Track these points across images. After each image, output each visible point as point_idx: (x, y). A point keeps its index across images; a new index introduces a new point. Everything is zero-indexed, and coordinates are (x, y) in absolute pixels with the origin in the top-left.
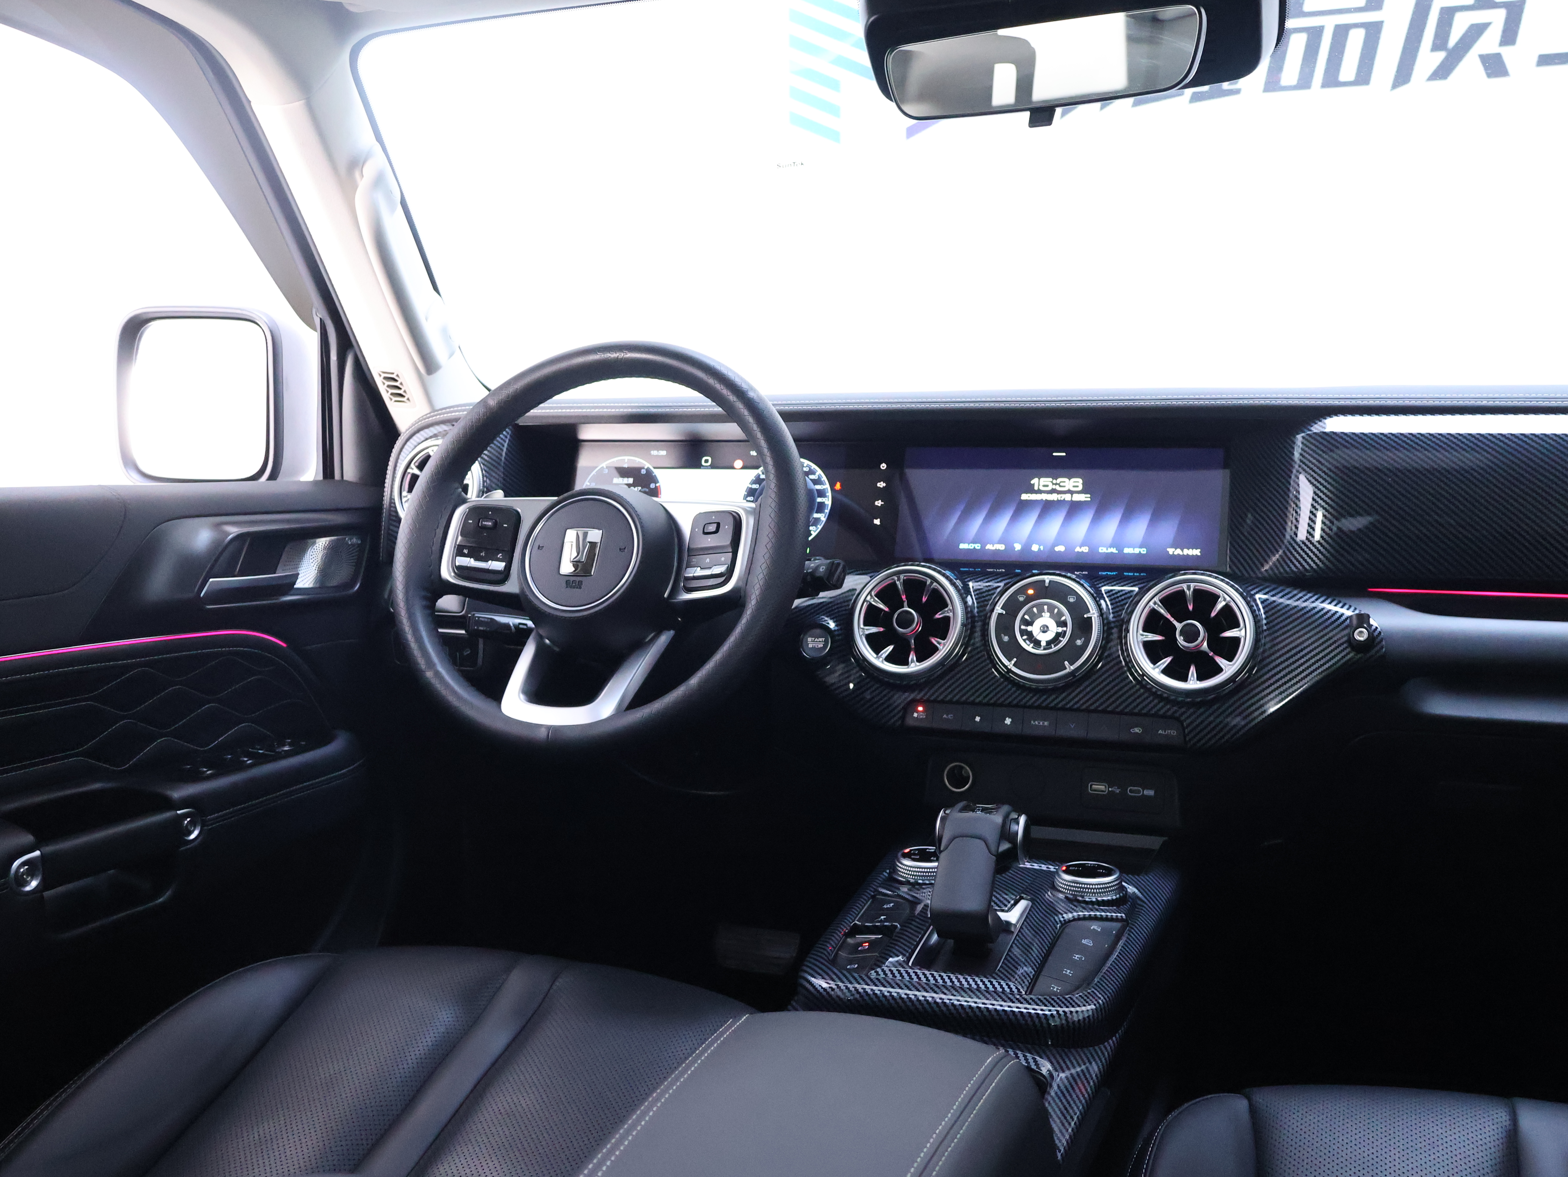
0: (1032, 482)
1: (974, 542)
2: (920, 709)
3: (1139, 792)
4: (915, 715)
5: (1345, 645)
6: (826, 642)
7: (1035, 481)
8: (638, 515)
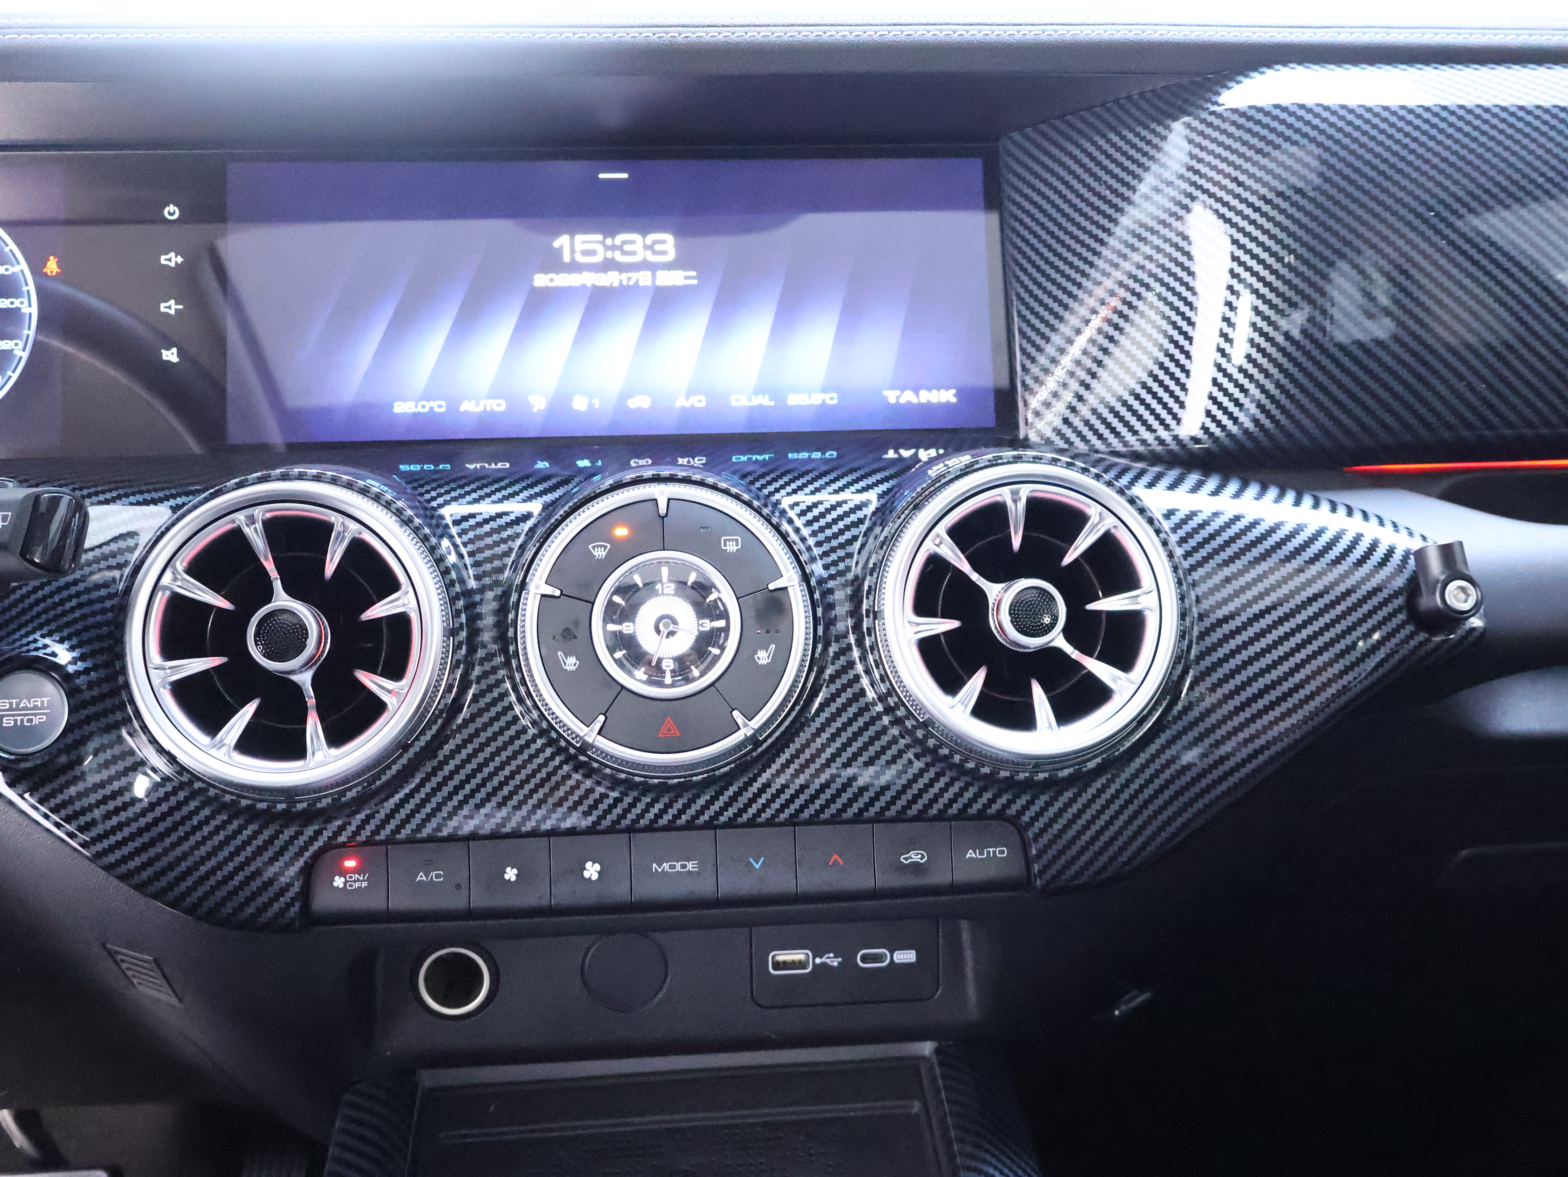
0: (556, 244)
1: (427, 396)
2: (350, 864)
3: (882, 957)
4: (339, 882)
5: (1401, 617)
6: (55, 706)
7: (562, 241)
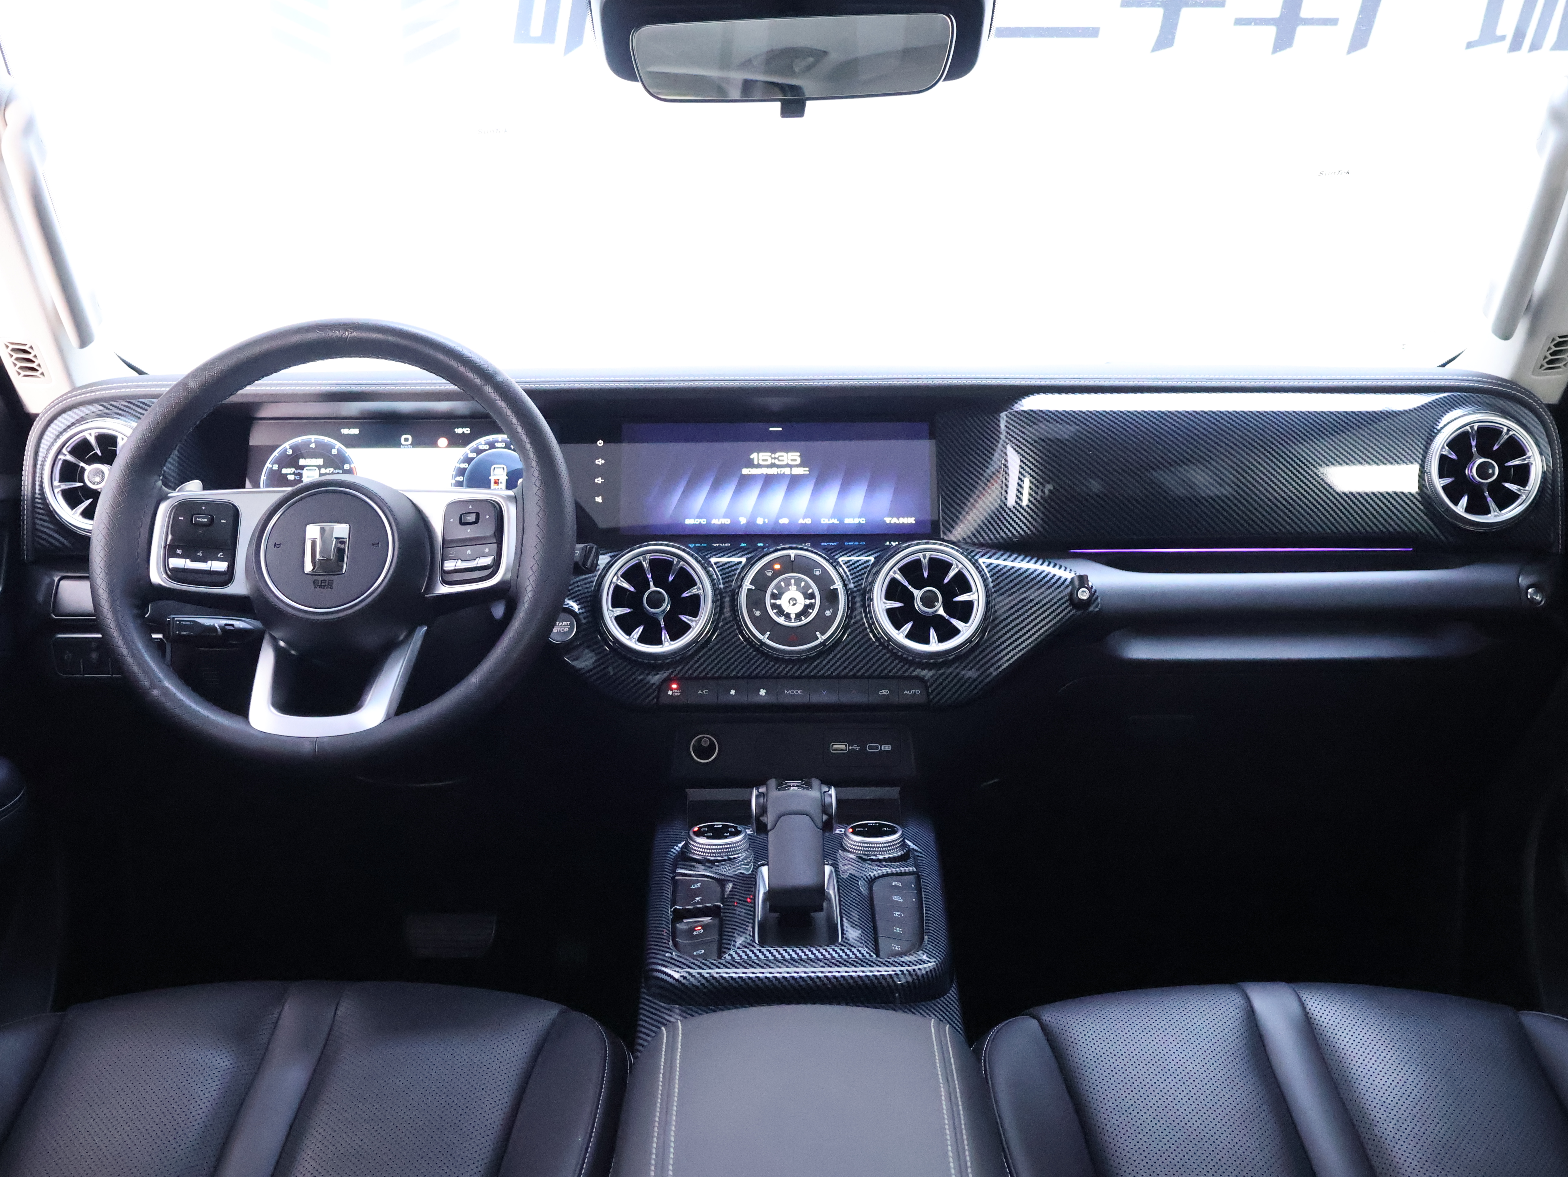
0: (752, 457)
1: (698, 517)
2: (674, 686)
3: (877, 748)
4: (670, 693)
5: (1067, 604)
6: (571, 625)
7: (754, 456)
8: (389, 507)
